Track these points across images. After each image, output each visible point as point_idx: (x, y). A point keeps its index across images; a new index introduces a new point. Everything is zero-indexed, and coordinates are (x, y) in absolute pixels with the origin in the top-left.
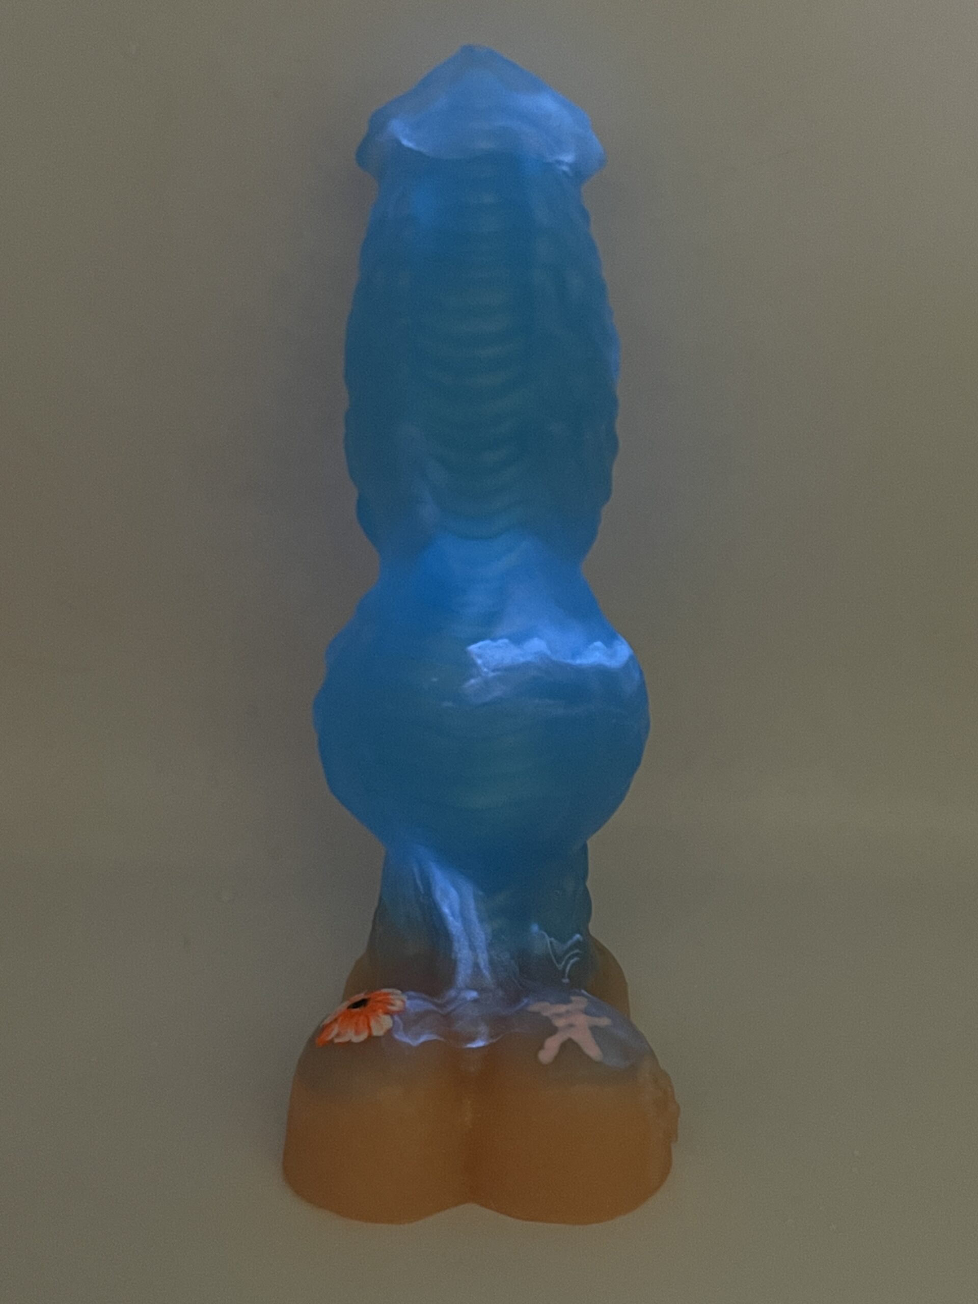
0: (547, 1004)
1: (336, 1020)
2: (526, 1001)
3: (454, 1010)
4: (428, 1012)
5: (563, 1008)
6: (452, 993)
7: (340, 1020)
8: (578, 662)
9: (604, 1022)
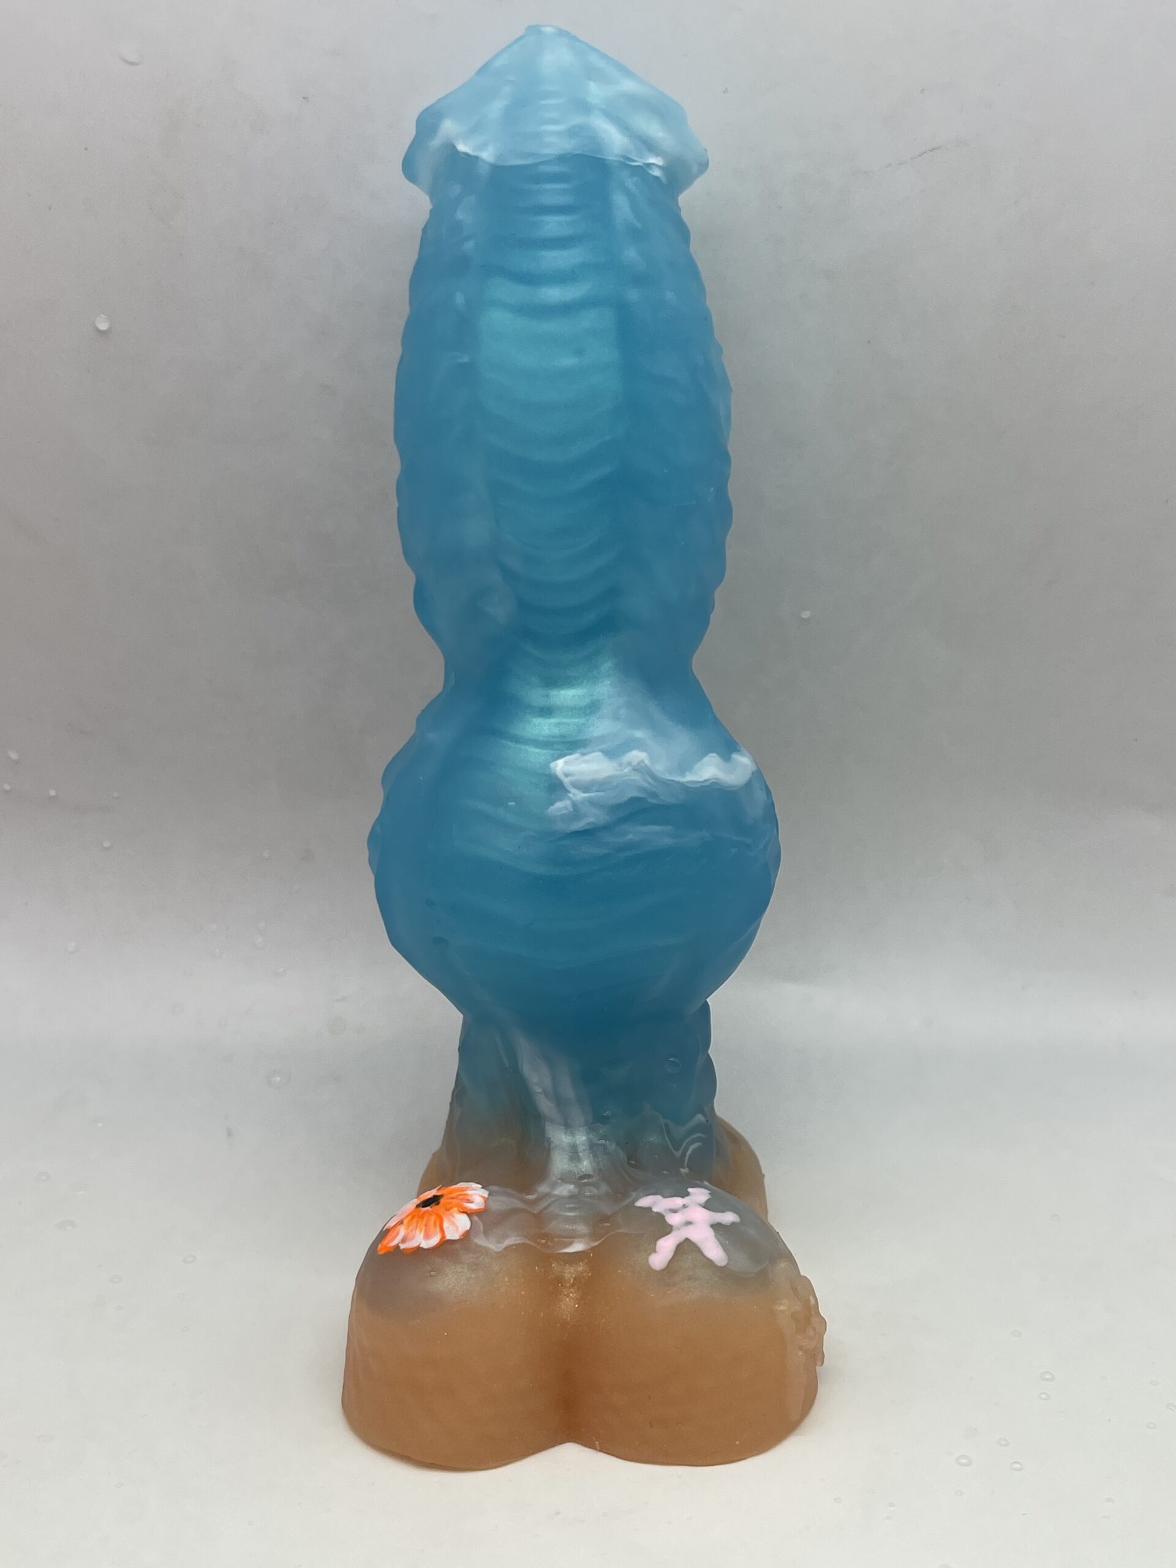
0: (659, 1197)
1: (401, 1223)
2: (634, 1194)
3: (546, 1208)
4: (514, 1211)
5: (678, 1202)
6: (543, 1188)
7: (405, 1222)
8: (689, 778)
9: (729, 1218)
